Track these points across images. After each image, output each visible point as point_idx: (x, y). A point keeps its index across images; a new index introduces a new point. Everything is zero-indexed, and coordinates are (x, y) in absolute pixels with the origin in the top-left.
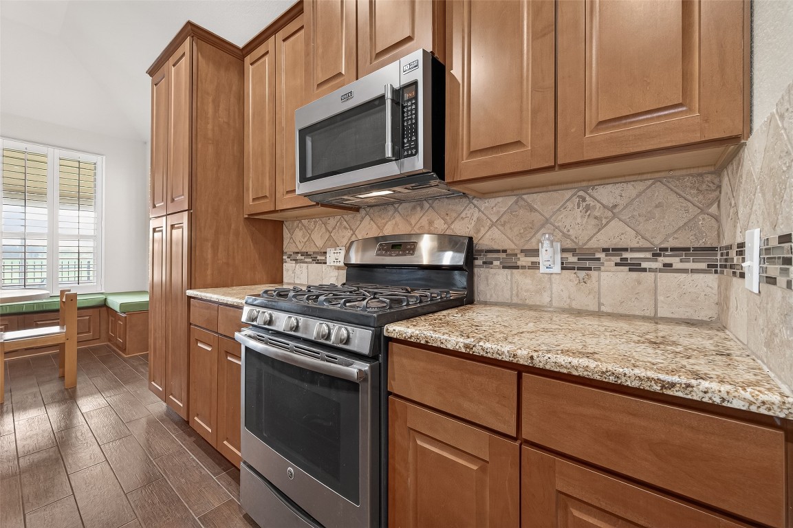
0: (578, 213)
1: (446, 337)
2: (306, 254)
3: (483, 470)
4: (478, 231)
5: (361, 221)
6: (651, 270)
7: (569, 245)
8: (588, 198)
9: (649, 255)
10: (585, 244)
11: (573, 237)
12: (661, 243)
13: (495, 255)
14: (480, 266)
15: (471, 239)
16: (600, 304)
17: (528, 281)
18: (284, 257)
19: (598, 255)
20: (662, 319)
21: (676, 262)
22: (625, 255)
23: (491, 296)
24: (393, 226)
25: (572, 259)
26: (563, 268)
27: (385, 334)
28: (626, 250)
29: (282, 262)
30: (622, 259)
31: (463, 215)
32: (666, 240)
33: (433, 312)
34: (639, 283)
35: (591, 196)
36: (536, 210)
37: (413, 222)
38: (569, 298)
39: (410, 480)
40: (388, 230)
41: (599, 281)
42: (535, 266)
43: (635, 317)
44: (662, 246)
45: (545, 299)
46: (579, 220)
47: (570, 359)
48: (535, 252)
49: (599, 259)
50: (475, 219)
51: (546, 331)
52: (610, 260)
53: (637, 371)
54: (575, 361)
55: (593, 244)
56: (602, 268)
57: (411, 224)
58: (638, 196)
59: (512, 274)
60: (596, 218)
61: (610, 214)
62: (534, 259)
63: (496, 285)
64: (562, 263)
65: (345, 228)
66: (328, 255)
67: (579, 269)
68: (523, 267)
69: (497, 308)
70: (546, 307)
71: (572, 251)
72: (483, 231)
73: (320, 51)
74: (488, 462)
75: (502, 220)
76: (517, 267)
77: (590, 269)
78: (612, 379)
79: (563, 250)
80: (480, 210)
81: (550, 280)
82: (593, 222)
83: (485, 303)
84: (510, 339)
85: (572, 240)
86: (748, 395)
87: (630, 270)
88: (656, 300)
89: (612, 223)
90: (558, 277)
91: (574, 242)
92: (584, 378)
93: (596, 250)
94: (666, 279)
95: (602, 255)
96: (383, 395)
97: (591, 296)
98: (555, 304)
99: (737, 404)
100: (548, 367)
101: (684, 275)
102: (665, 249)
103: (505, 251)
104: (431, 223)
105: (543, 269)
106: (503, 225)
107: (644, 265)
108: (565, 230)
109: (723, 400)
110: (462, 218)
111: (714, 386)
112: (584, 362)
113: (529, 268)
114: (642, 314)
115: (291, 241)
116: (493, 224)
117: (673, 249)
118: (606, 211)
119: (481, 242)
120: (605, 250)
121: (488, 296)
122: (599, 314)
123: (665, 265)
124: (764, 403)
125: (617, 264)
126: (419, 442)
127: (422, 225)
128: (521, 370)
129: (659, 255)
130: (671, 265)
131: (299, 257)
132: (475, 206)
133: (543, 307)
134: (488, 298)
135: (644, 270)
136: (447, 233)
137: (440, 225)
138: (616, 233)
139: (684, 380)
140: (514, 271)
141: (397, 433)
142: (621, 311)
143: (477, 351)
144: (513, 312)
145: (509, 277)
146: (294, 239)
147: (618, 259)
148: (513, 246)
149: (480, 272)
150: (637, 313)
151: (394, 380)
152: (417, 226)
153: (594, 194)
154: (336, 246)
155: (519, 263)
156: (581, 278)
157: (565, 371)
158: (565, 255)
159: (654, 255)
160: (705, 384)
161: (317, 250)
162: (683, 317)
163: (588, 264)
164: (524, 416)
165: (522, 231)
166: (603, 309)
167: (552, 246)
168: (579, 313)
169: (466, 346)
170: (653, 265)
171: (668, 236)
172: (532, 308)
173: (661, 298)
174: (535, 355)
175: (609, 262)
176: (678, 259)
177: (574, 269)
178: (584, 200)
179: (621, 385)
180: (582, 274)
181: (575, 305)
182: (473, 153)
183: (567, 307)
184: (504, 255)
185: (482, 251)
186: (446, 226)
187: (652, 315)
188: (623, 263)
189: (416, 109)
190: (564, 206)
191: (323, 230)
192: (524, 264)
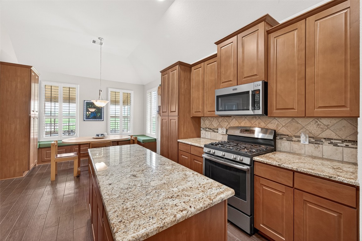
0: (315, 126)
1: (272, 162)
2: (210, 129)
3: (283, 195)
4: (277, 128)
5: (232, 120)
6: (341, 146)
7: (311, 135)
8: (318, 121)
9: (340, 142)
10: (317, 136)
11: (313, 133)
12: (345, 138)
13: (284, 136)
14: (278, 139)
15: (275, 131)
16: (323, 155)
17: (296, 146)
18: (201, 129)
19: (322, 140)
20: (345, 162)
21: (350, 144)
22: (332, 141)
23: (283, 149)
24: (245, 123)
25: (313, 140)
26: (309, 143)
27: (254, 160)
28: (332, 139)
29: (200, 130)
30: (331, 142)
31: (272, 122)
32: (346, 137)
33: (265, 154)
34: (337, 150)
35: (319, 121)
36: (299, 123)
37: (252, 123)
38: (312, 152)
39: (261, 197)
40: (243, 124)
41: (322, 148)
42: (299, 141)
43: (335, 160)
44: (345, 139)
45: (303, 152)
46: (315, 128)
47: (307, 170)
48: (299, 137)
49: (322, 141)
50: (276, 124)
51: (302, 163)
52: (327, 142)
53: (323, 174)
54: (308, 171)
55: (320, 136)
56: (324, 144)
57: (251, 123)
58: (336, 123)
59: (290, 143)
60: (321, 128)
61: (326, 127)
62: (299, 139)
63: (284, 146)
64: (309, 141)
65: (226, 122)
66: (219, 130)
67: (315, 143)
68: (295, 141)
69: (285, 154)
70: (303, 154)
71: (313, 138)
72: (279, 128)
73: (223, 72)
74: (284, 193)
75: (287, 125)
76: (293, 141)
77: (319, 144)
78: (317, 175)
79: (309, 137)
80: (278, 121)
81: (305, 146)
82: (320, 129)
83: (280, 151)
84: (291, 164)
85: (312, 134)
86: (348, 180)
87: (334, 146)
88: (343, 156)
89: (327, 130)
90: (307, 145)
91: (314, 135)
92: (311, 174)
93: (322, 138)
94: (346, 150)
95: (323, 140)
96: (253, 175)
97: (320, 153)
98: (306, 154)
99: (345, 182)
100: (301, 171)
101: (353, 149)
102: (347, 140)
103: (288, 135)
104: (259, 123)
105: (302, 142)
106: (287, 127)
107: (339, 145)
108: (310, 131)
109: (343, 181)
110: (272, 123)
111: (341, 178)
112: (311, 171)
113: (297, 141)
114: (338, 160)
115: (204, 124)
116: (283, 126)
117: (349, 141)
118: (325, 126)
119: (279, 131)
120: (324, 139)
121: (281, 149)
122: (322, 159)
123: (346, 145)
124: (351, 182)
125: (329, 143)
126: (264, 187)
127: (256, 123)
128: (294, 172)
129: (344, 142)
130: (348, 146)
131: (207, 129)
132: (276, 120)
133: (302, 154)
134: (281, 150)
135: (339, 146)
136: (265, 128)
137: (263, 125)
138: (328, 133)
139: (334, 176)
140: (291, 142)
141: (257, 185)
142: (330, 158)
143: (282, 166)
144: (291, 156)
145: (289, 144)
146: (204, 123)
147: (329, 142)
148: (291, 134)
149: (278, 142)
150: (336, 159)
151: (256, 171)
152: (254, 124)
153: (321, 121)
154: (222, 127)
155: (293, 140)
156: (316, 146)
157: (306, 173)
158: (310, 139)
159: (342, 142)
160: (339, 177)
161: (214, 128)
162: (353, 162)
163: (318, 142)
164: (295, 182)
165: (294, 129)
166: (324, 157)
167: (305, 136)
168: (315, 158)
169: (279, 165)
170: (342, 145)
171: (347, 136)
172: (298, 154)
173: (345, 155)
174: (298, 168)
175: (326, 143)
176: (351, 144)
177: (313, 143)
178: (317, 122)
179: (319, 176)
180: (317, 145)
181: (313, 155)
182: (277, 109)
183: (311, 155)
184: (287, 137)
185: (279, 134)
186: (265, 125)
187: (342, 160)
188: (331, 143)
189: (259, 97)
190: (309, 123)
191: (217, 122)
192: (295, 140)
